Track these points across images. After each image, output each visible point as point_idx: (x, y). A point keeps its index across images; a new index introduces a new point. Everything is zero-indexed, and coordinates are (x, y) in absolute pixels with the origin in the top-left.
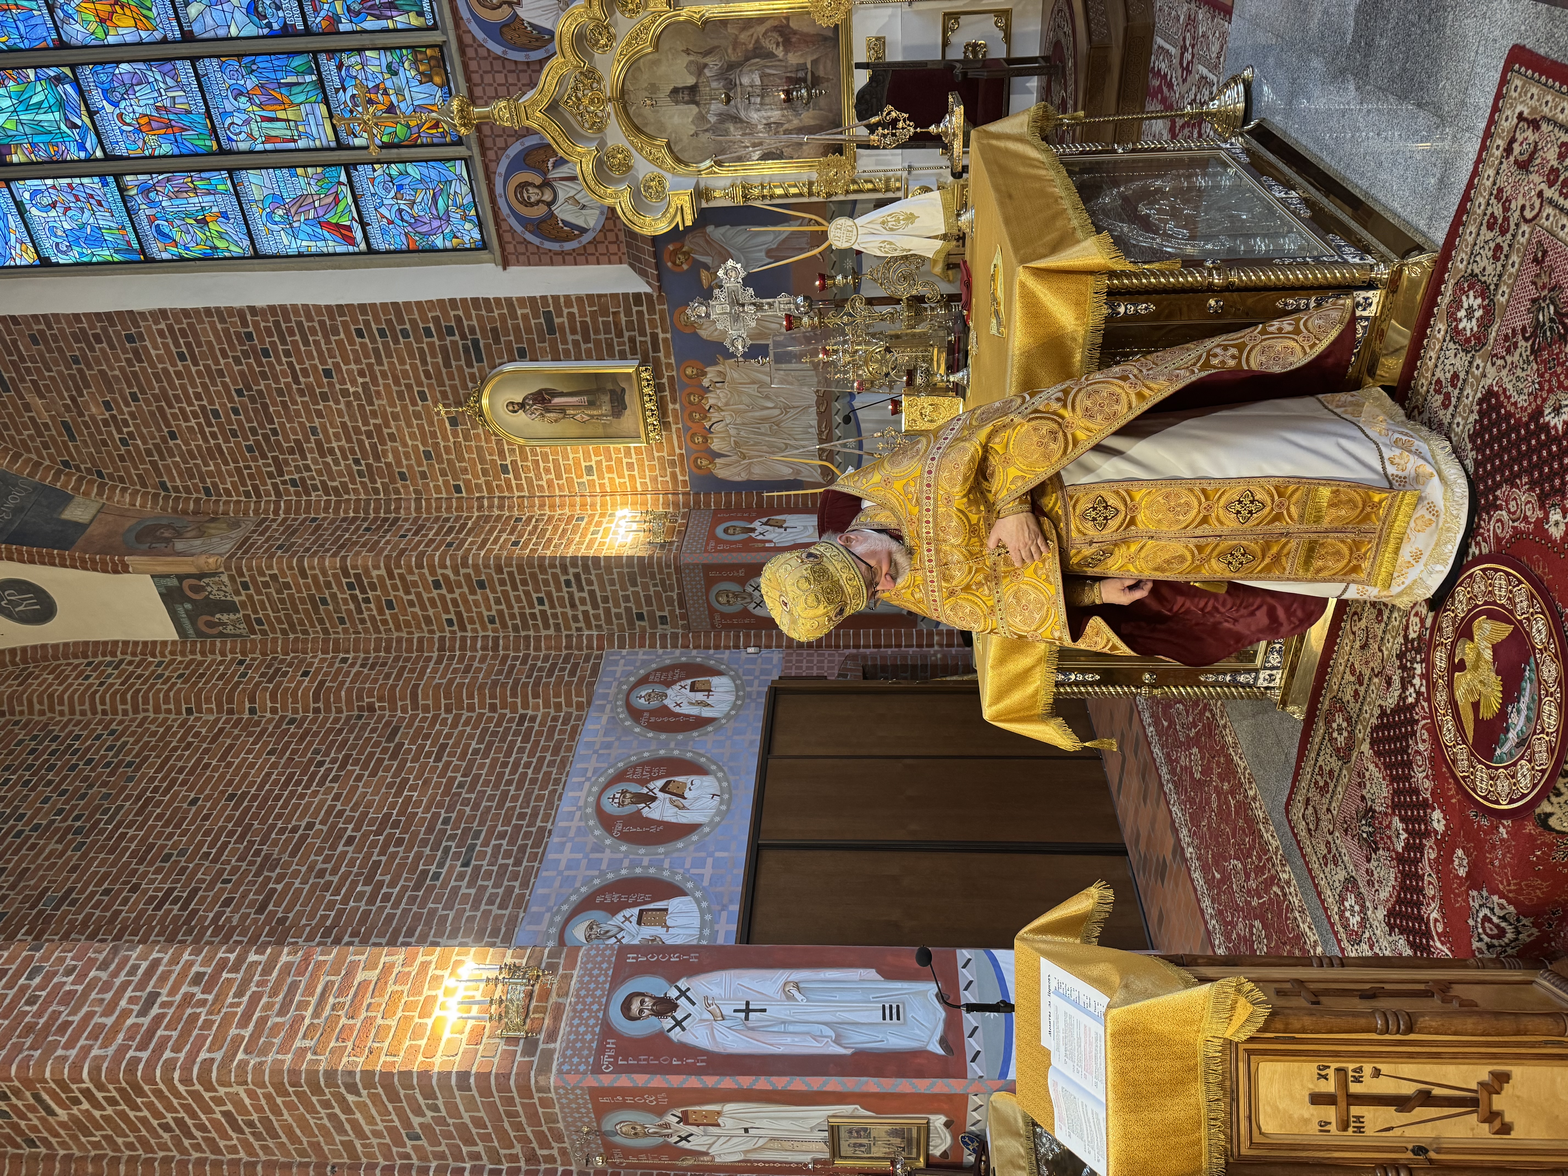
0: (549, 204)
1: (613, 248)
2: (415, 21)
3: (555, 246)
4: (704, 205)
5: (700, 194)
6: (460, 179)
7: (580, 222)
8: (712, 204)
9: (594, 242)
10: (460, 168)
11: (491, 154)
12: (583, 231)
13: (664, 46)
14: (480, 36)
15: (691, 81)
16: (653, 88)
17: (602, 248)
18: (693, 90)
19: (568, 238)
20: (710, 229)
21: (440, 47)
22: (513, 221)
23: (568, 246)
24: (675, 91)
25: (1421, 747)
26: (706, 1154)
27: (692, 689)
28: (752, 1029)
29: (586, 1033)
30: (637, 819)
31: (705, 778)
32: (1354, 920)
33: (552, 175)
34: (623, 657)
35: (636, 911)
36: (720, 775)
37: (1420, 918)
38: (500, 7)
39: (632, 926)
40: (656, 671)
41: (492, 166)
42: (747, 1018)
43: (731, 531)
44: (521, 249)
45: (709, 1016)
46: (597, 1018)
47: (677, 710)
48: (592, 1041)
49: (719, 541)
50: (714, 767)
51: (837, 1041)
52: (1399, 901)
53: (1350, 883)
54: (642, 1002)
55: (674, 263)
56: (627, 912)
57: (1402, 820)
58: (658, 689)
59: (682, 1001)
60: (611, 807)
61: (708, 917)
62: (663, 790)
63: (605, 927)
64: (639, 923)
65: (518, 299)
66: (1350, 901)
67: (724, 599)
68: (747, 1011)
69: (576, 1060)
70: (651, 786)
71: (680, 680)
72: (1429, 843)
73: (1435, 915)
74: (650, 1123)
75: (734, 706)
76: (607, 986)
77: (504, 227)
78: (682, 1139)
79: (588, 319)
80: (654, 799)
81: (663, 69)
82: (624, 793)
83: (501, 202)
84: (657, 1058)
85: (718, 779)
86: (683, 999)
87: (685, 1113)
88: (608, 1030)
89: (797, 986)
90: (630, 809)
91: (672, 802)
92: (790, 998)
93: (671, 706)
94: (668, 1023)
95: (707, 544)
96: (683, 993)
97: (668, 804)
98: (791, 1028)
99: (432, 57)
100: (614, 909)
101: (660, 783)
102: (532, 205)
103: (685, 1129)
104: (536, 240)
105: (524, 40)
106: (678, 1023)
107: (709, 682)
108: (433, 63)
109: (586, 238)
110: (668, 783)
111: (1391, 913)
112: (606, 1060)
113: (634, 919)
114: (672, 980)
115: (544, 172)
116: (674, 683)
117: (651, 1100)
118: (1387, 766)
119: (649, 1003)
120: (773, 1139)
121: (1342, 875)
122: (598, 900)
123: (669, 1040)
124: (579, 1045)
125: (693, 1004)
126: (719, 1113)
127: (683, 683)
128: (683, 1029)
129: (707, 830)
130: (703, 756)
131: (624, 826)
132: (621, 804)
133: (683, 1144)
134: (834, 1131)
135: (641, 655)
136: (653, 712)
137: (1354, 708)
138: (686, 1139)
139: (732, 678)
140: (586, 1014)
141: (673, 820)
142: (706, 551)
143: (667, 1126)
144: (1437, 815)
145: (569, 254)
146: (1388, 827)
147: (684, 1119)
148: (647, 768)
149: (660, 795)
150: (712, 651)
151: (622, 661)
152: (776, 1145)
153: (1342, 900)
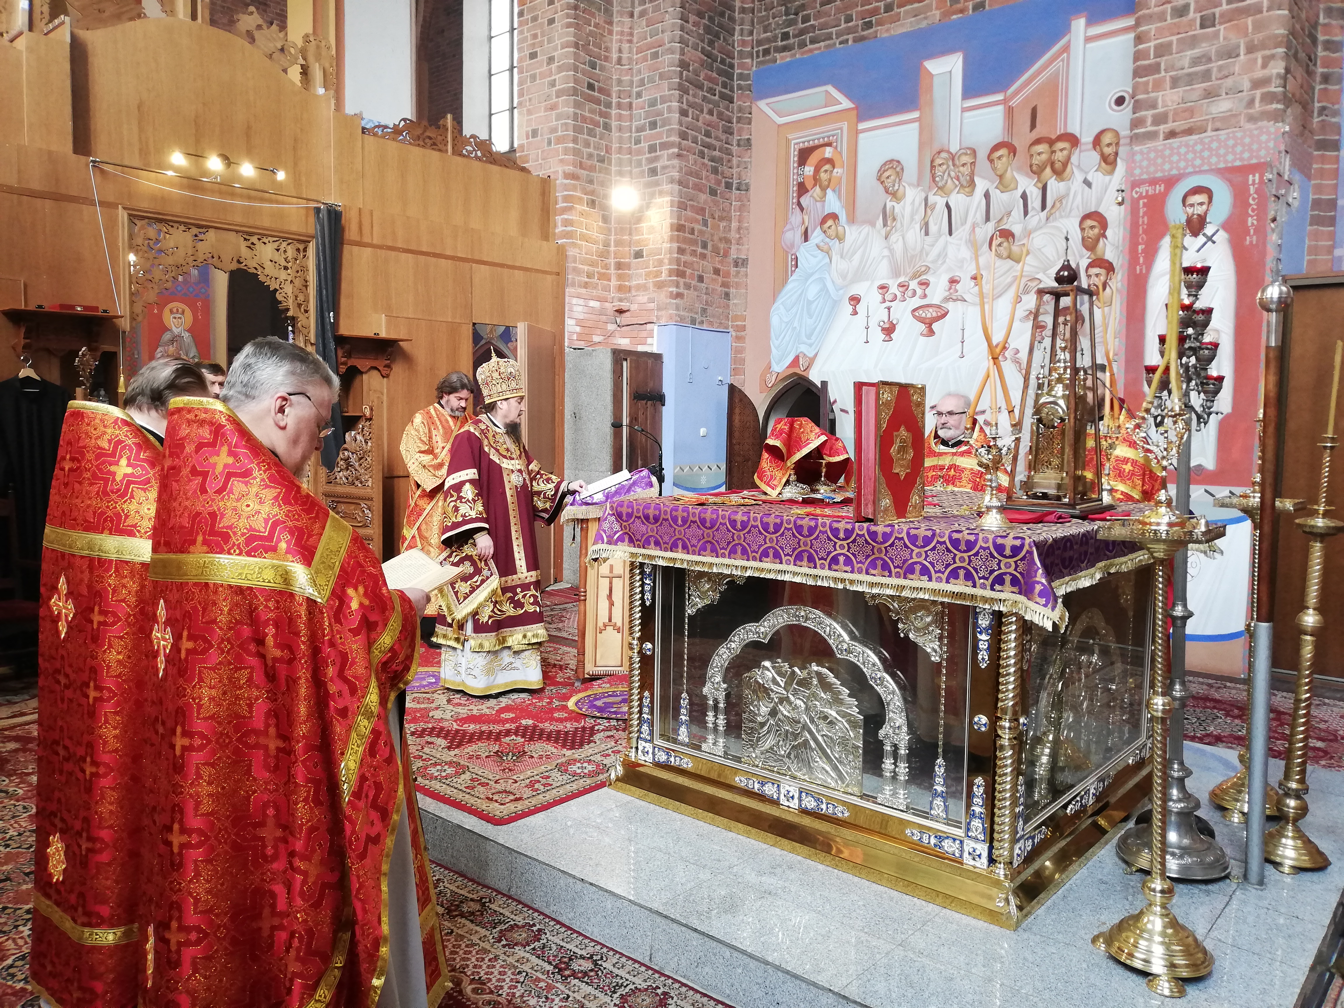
29: (1171, 163)
46: (1186, 168)
48: (1163, 171)
54: (1202, 204)
59: (1201, 239)
69: (1145, 163)
76: (1221, 165)
84: (1145, 231)
86: (1204, 239)
88: (1170, 182)
96: (1210, 239)
112: (1143, 189)
114: (1226, 226)
119: (1201, 210)
124: (1159, 161)
125: (1198, 251)
140: (1191, 156)
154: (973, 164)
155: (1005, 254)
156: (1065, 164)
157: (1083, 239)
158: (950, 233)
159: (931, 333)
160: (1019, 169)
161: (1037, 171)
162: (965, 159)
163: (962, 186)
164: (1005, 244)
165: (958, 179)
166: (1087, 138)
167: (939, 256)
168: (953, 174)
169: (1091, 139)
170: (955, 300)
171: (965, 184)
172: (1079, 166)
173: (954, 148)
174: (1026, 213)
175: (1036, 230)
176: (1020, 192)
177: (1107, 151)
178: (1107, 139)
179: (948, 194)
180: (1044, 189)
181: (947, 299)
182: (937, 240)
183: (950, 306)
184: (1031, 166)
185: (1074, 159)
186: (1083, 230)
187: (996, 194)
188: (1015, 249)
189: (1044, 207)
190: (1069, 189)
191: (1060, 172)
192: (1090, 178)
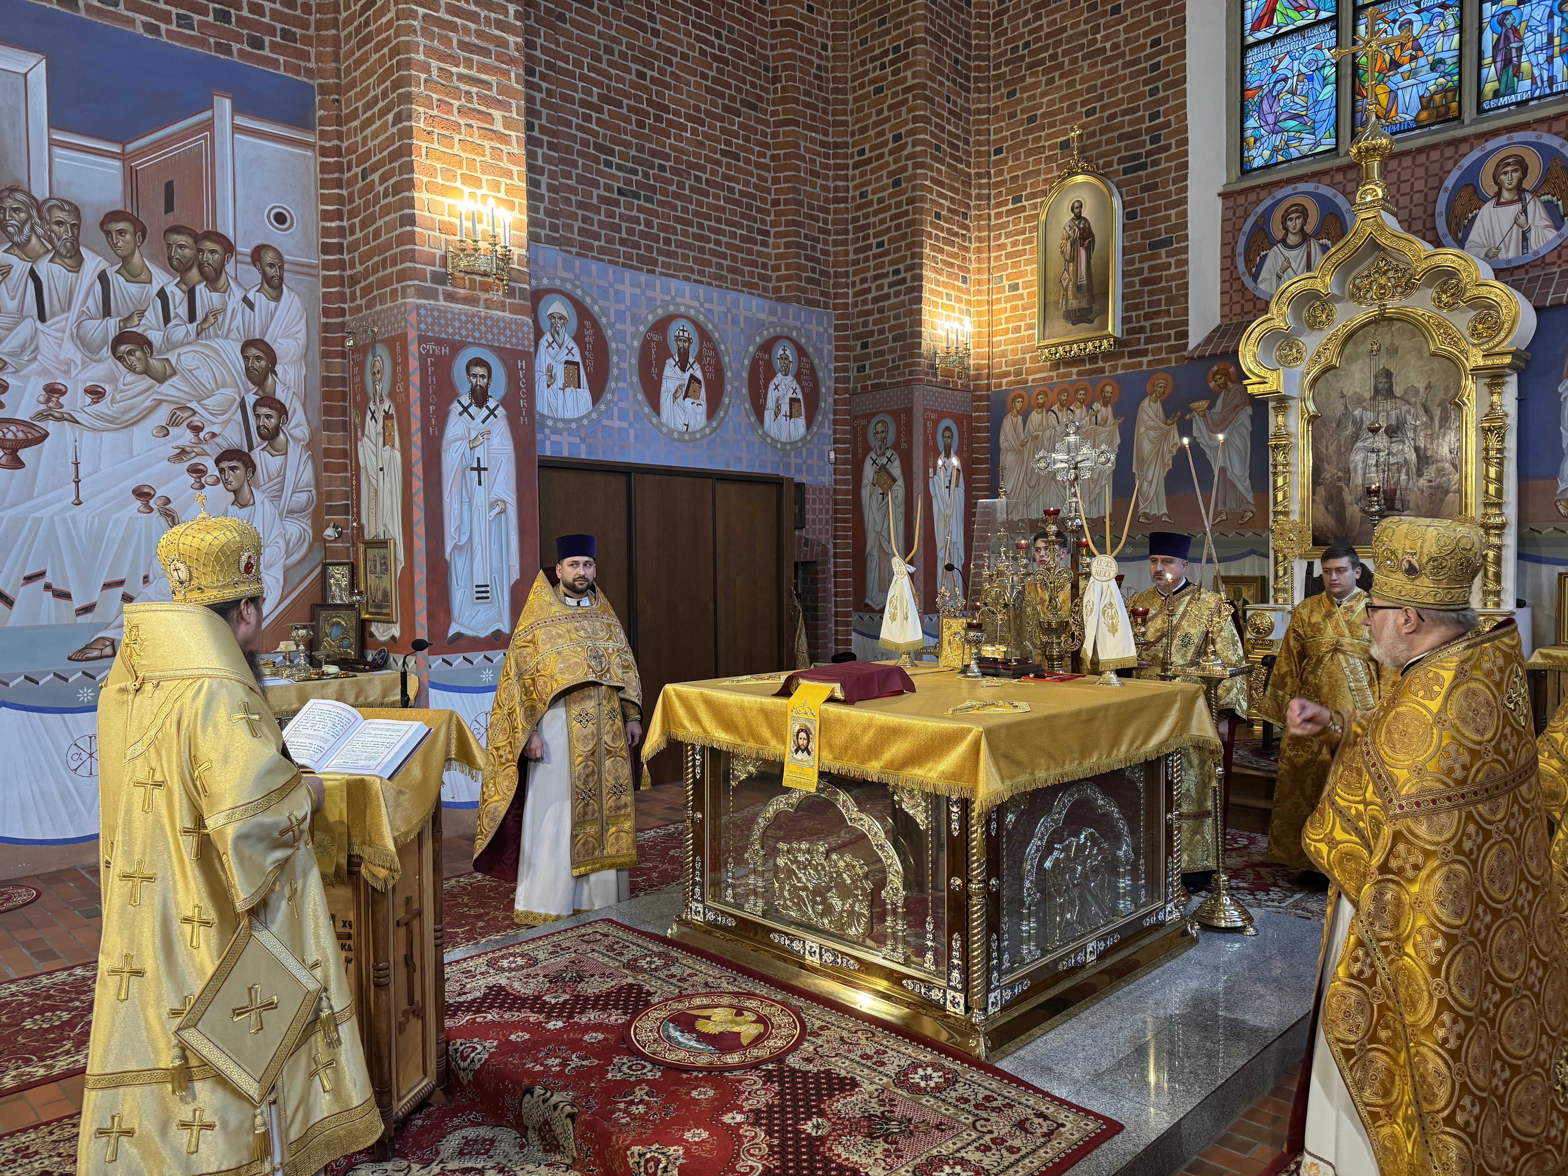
0: (1284, 241)
1: (1237, 309)
2: (1489, 88)
3: (1240, 248)
4: (1271, 404)
5: (1282, 402)
6: (1316, 144)
7: (1264, 274)
8: (1271, 413)
9: (1244, 289)
10: (1328, 143)
11: (1339, 177)
12: (1255, 277)
13: (1436, 364)
14: (1466, 162)
15: (1398, 390)
16: (1393, 351)
17: (1237, 297)
18: (1389, 393)
19: (1248, 261)
20: (1249, 410)
21: (1459, 118)
22: (1268, 202)
23: (1240, 261)
24: (1389, 375)
25: (613, 1018)
26: (363, 434)
27: (792, 400)
28: (464, 474)
29: (454, 327)
30: (664, 354)
31: (704, 416)
32: (505, 963)
33: (1313, 242)
34: (826, 330)
35: (578, 359)
36: (708, 431)
37: (491, 1007)
38: (1496, 183)
39: (563, 356)
40: (812, 364)
41: (1327, 179)
42: (472, 469)
43: (947, 434)
44: (1240, 212)
45: (473, 434)
46: (467, 337)
47: (772, 386)
48: (447, 333)
49: (936, 423)
50: (714, 424)
51: (456, 547)
52: (508, 994)
53: (533, 962)
54: (483, 376)
55: (1216, 373)
56: (576, 351)
57: (566, 1001)
58: (793, 367)
59: (485, 412)
60: (675, 328)
61: (574, 425)
62: (692, 377)
63: (562, 331)
64: (567, 362)
65: (1186, 210)
66: (520, 961)
67: (880, 427)
68: (479, 469)
69: (429, 320)
70: (696, 366)
71: (802, 388)
72: (541, 1018)
73: (490, 1017)
74: (384, 387)
75: (775, 441)
76: (496, 344)
77: (1263, 194)
78: (373, 413)
79: (1163, 284)
80: (683, 369)
81: (1414, 362)
82: (689, 340)
83: (1288, 190)
84: (434, 392)
85: (703, 429)
86: (487, 412)
87: (391, 417)
88: (457, 347)
89: (503, 511)
90: (673, 347)
91: (681, 386)
92: (492, 506)
93: (775, 381)
94: (466, 400)
95: (933, 411)
96: (492, 412)
97: (678, 383)
98: (466, 507)
99: (1448, 108)
100: (578, 338)
101: (699, 374)
102: (1284, 223)
103: (380, 416)
104: (1247, 228)
105: (1458, 210)
106: (465, 409)
107: (800, 415)
108: (1442, 110)
109: (1247, 280)
110: (699, 382)
111: (501, 988)
112: (430, 347)
113: (570, 358)
115: (1317, 235)
116: (799, 382)
117: (400, 388)
118: (609, 994)
119: (483, 382)
120: (376, 492)
121: (541, 956)
122: (587, 323)
123: (451, 402)
124: (443, 322)
125: (483, 422)
126: (393, 446)
127: (799, 390)
128: (461, 414)
129: (655, 421)
130: (726, 413)
131: (657, 343)
132: (678, 338)
133: (369, 415)
134: (382, 544)
135: (828, 348)
136: (769, 364)
137: (663, 974)
138: (373, 417)
139: (805, 437)
140: (470, 326)
141: (663, 389)
142: (925, 410)
143: (382, 401)
144: (560, 1024)
145: (1233, 262)
146: (565, 992)
147: (387, 416)
148: (713, 361)
149: (687, 375)
150: (831, 417)
151: (821, 329)
152: (373, 494)
153: (522, 956)
154: (76, 227)
155: (139, 367)
156: (219, 270)
157: (247, 369)
158: (42, 318)
159: (17, 463)
160: (153, 258)
161: (180, 269)
162: (59, 215)
163: (57, 253)
164: (138, 354)
165: (50, 241)
166: (244, 248)
167: (23, 347)
168: (40, 231)
169: (248, 251)
170: (58, 419)
171: (63, 250)
172: (236, 279)
173: (41, 192)
174: (167, 319)
175: (182, 344)
176: (155, 288)
177: (271, 271)
178: (269, 257)
179: (35, 258)
180: (191, 295)
181: (43, 416)
182: (17, 324)
183: (50, 426)
184: (170, 259)
185: (230, 267)
186: (246, 358)
187: (118, 282)
188: (153, 362)
189: (192, 318)
190: (225, 304)
191: (213, 278)
192: (251, 296)
